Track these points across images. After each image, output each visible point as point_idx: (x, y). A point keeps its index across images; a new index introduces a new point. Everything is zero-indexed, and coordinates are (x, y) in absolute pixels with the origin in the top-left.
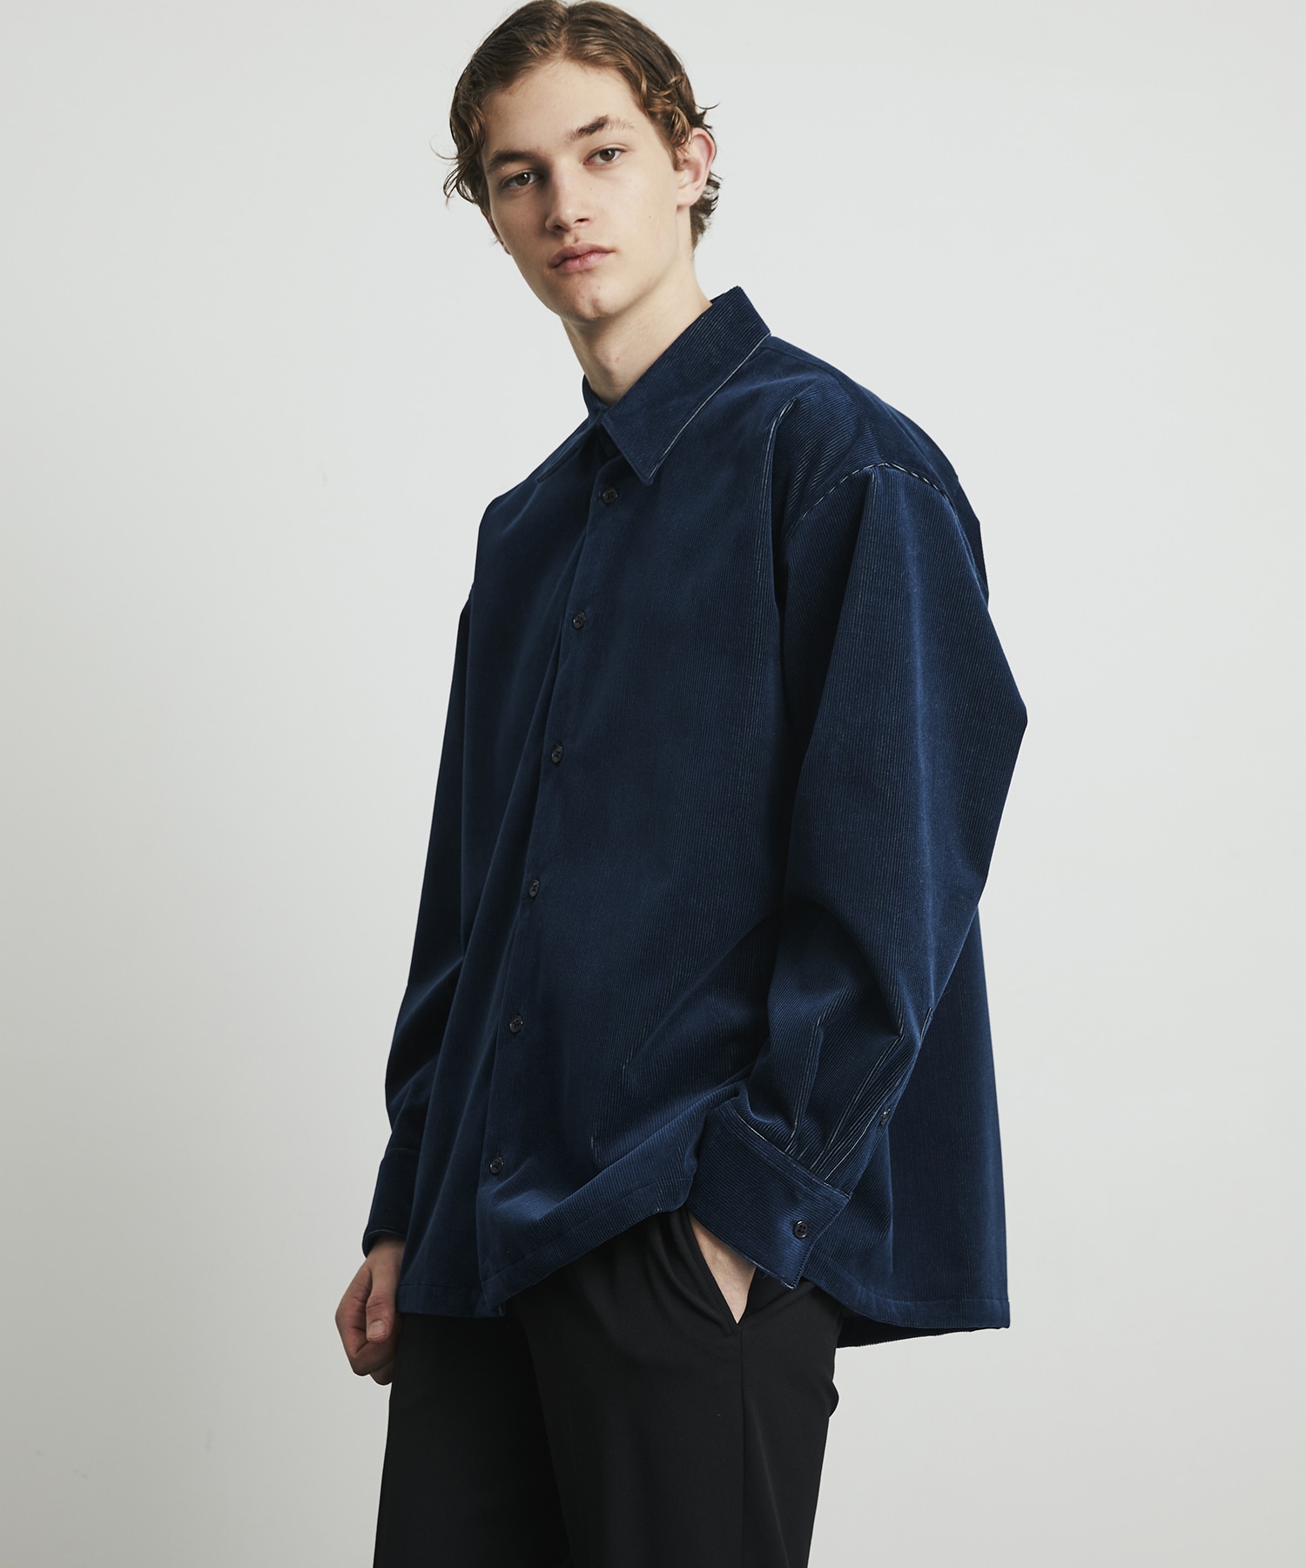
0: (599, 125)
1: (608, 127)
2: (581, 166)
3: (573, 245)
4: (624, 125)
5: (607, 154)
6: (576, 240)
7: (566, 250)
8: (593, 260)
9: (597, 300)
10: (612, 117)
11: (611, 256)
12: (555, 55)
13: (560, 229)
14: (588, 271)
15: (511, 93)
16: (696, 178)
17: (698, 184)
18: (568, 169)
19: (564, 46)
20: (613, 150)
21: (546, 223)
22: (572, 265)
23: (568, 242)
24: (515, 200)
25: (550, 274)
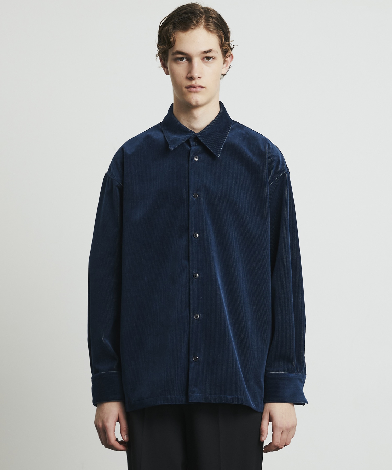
0: (210, 51)
1: (212, 52)
2: (201, 60)
3: (195, 84)
4: (216, 52)
5: (208, 58)
6: (196, 83)
7: (192, 85)
8: (199, 89)
9: (198, 101)
10: (214, 49)
11: (204, 88)
12: (200, 26)
13: (191, 78)
14: (197, 92)
15: (185, 34)
16: (226, 67)
17: (227, 68)
18: (197, 61)
19: (203, 24)
20: (210, 58)
21: (189, 75)
22: (193, 89)
23: (194, 83)
24: (178, 65)
25: (185, 90)
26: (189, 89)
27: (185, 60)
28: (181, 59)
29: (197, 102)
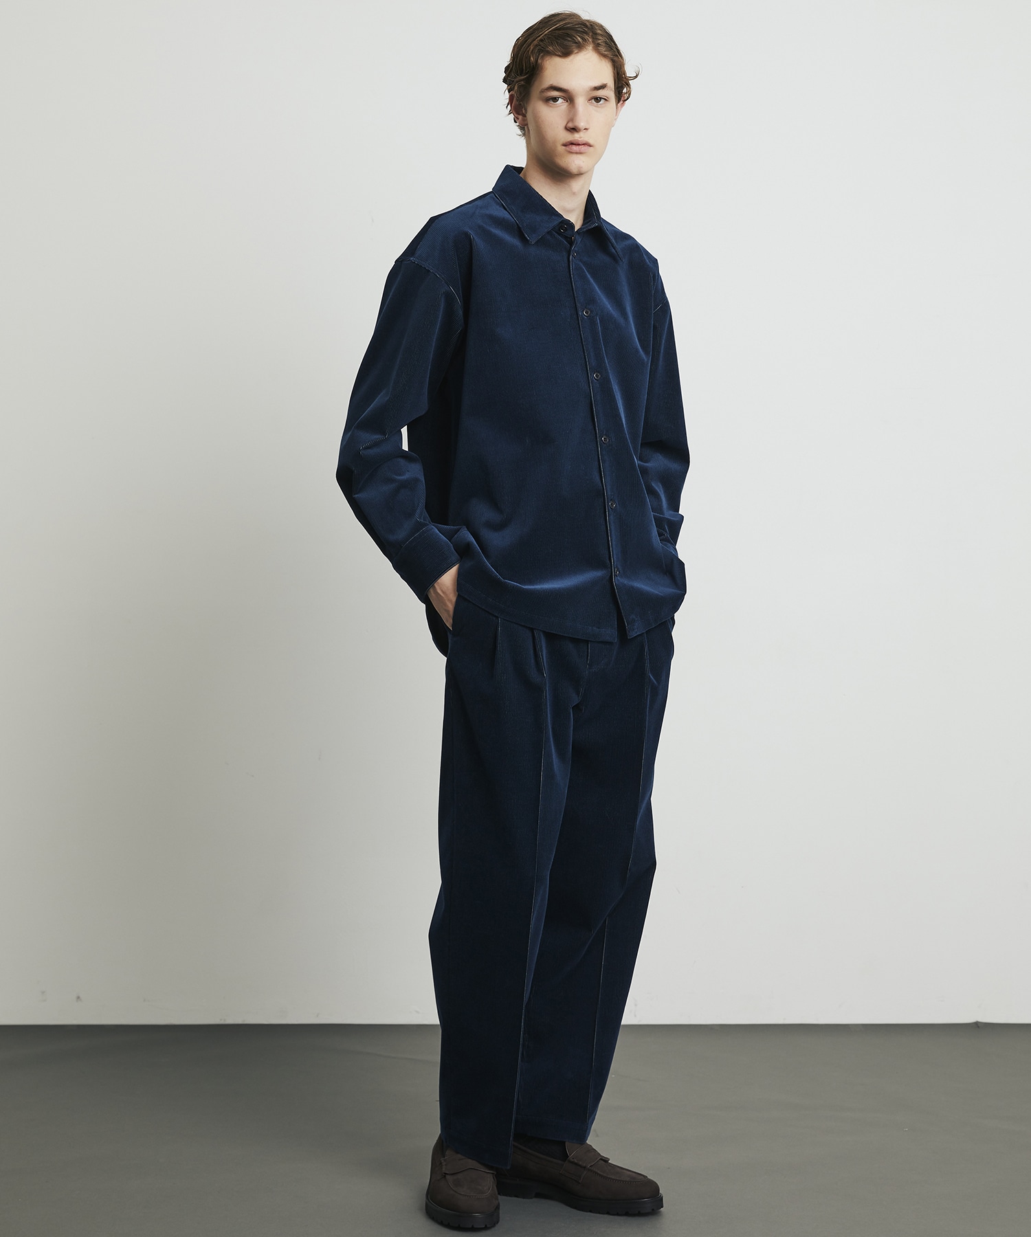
0: (600, 88)
2: (587, 102)
3: (578, 140)
4: (611, 90)
5: (597, 99)
6: (580, 138)
7: (575, 140)
8: (582, 148)
10: (608, 85)
11: (591, 147)
12: (588, 48)
13: (574, 130)
14: (579, 153)
15: (565, 60)
18: (581, 102)
19: (591, 45)
20: (601, 98)
21: (570, 125)
22: (575, 148)
23: (577, 137)
24: (551, 109)
25: (561, 149)
26: (568, 148)
27: (560, 101)
28: (555, 99)
29: (580, 168)
